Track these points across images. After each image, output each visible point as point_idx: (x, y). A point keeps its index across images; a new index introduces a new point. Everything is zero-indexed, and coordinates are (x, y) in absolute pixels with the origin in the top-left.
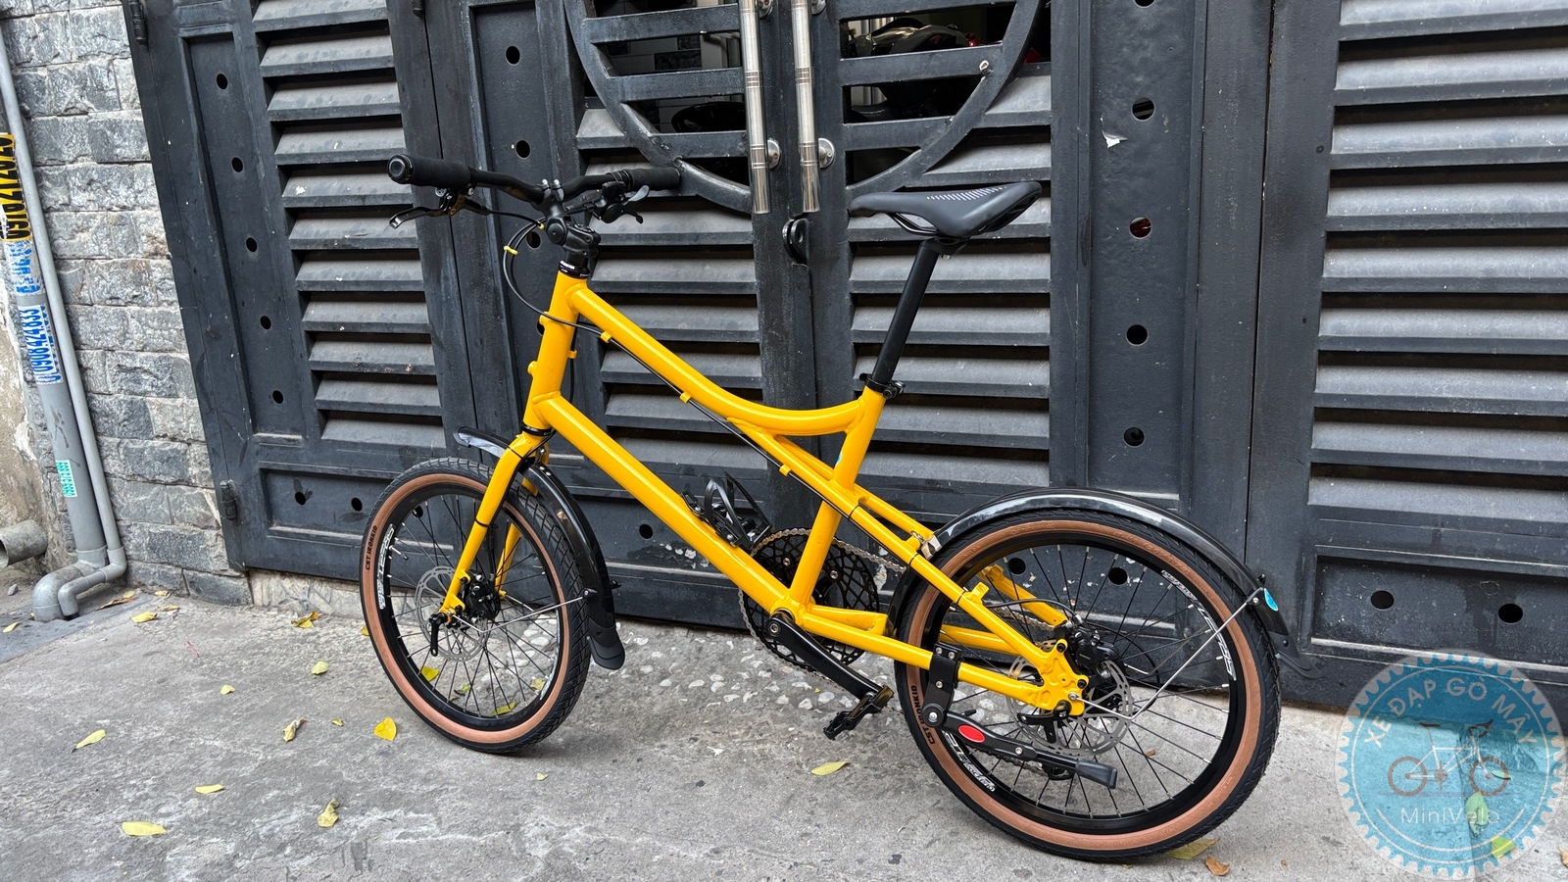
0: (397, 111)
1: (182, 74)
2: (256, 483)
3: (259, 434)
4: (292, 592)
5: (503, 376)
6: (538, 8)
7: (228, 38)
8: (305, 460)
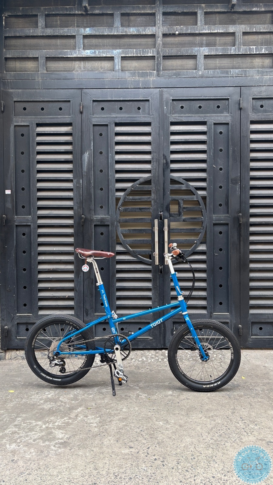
0: (73, 243)
1: (14, 232)
2: (15, 327)
3: (17, 314)
4: (19, 354)
5: (92, 297)
6: (110, 226)
7: (30, 225)
8: (32, 320)
